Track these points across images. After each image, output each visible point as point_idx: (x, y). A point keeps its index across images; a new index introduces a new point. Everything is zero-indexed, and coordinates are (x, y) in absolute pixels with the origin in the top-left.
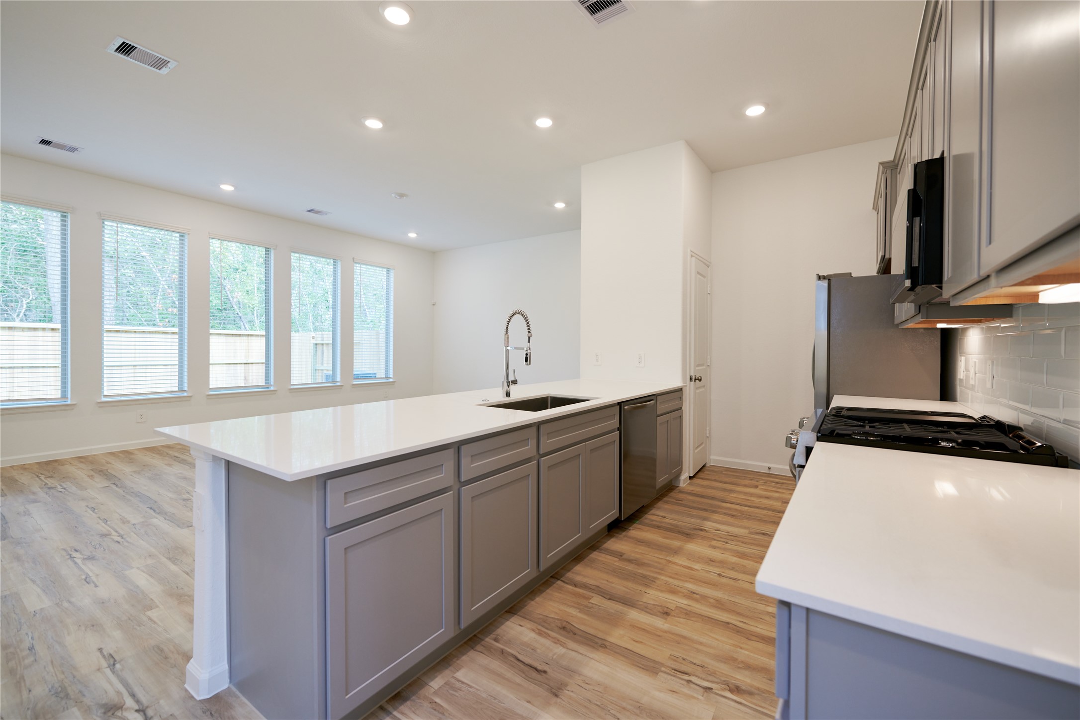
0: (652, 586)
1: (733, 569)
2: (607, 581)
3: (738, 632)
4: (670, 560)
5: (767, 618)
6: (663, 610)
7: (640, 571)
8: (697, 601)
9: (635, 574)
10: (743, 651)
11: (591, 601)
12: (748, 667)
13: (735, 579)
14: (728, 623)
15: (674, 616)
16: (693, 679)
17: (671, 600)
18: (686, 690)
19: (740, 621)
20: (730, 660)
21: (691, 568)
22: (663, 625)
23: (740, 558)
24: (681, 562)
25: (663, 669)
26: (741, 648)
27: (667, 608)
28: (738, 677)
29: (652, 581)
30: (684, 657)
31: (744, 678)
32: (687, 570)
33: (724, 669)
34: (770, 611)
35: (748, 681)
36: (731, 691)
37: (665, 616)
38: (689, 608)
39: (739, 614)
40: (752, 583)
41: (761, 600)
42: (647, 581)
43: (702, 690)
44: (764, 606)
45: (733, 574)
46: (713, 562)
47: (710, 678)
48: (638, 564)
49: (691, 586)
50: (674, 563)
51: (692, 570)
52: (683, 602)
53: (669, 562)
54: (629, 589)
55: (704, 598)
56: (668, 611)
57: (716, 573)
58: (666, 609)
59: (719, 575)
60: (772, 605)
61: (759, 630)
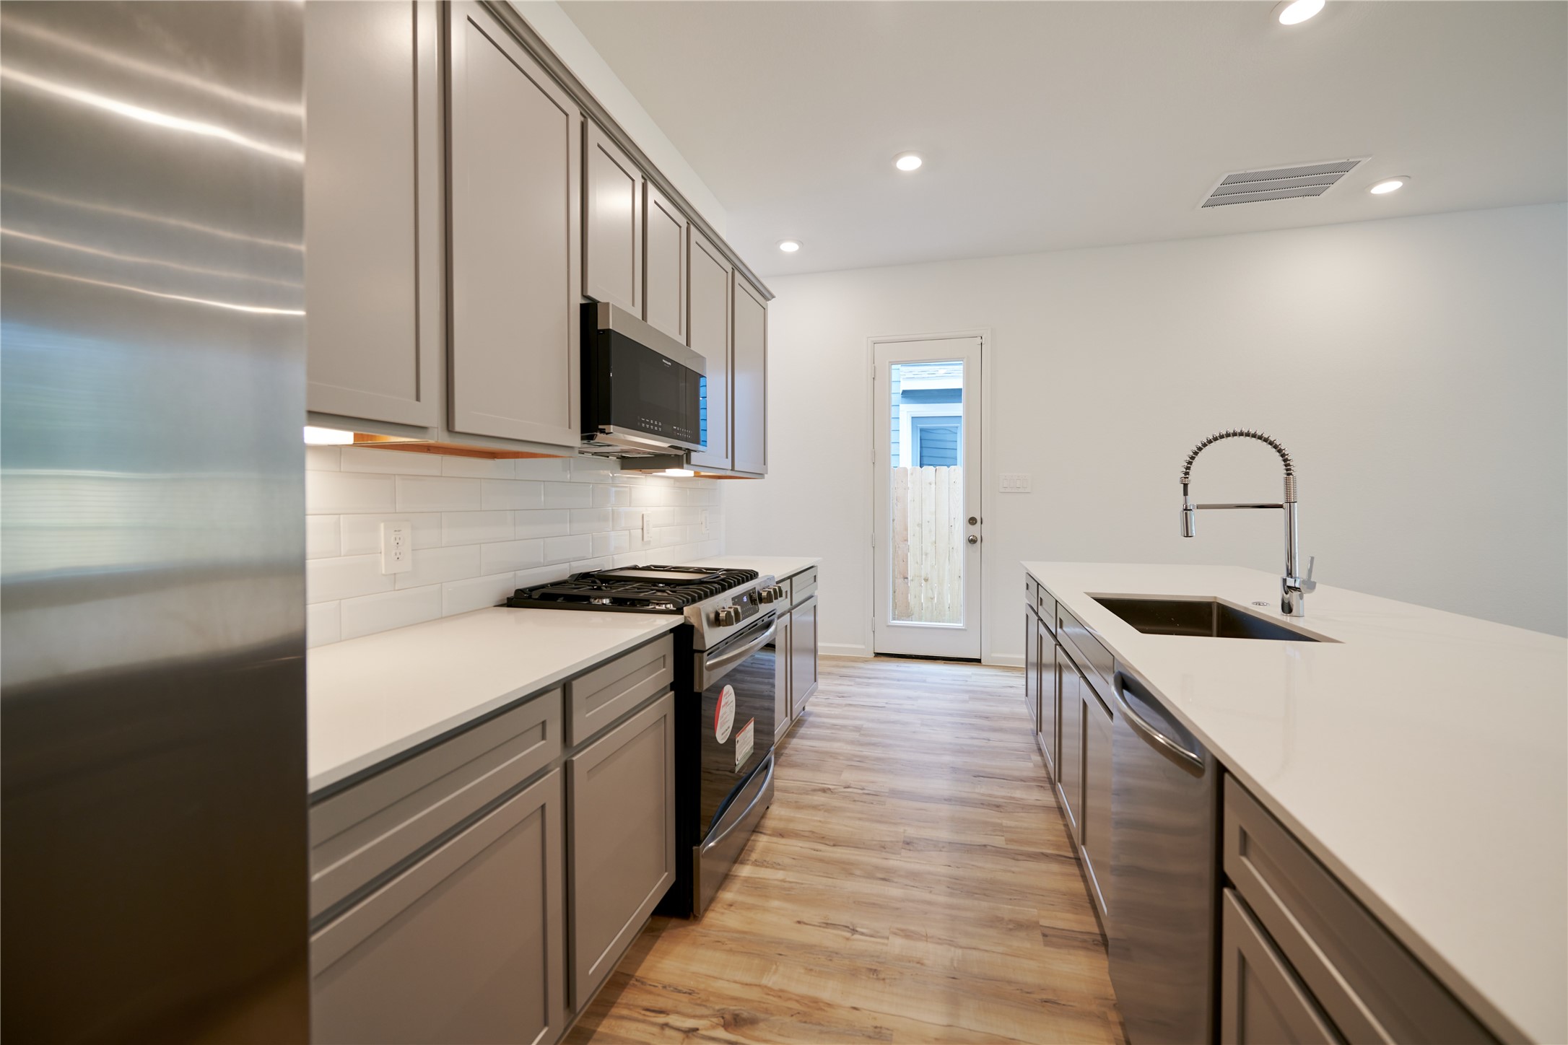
0: (948, 879)
1: (831, 954)
2: (1013, 872)
3: (823, 838)
4: (953, 949)
5: (787, 861)
6: (913, 846)
7: (984, 904)
8: (877, 868)
9: (985, 895)
10: (819, 819)
11: (1003, 838)
12: (815, 808)
13: (827, 925)
14: (834, 845)
15: (897, 842)
16: (861, 792)
17: (910, 862)
18: (863, 784)
19: (820, 851)
20: (829, 810)
21: (907, 935)
22: (905, 830)
23: (815, 1001)
24: (931, 947)
25: (887, 794)
26: (820, 821)
27: (910, 850)
28: (823, 799)
29: (953, 889)
30: (872, 805)
31: (819, 799)
32: (912, 928)
33: (836, 803)
34: (781, 872)
35: (815, 798)
36: (829, 789)
37: (908, 840)
38: (884, 855)
39: (821, 860)
40: (799, 922)
41: (790, 889)
42: (958, 886)
43: (852, 786)
44: (788, 879)
45: (831, 939)
46: (871, 970)
47: (846, 794)
48: (1001, 920)
49: (894, 891)
50: (940, 941)
51: (902, 930)
52: (893, 862)
53: (951, 943)
54: (973, 865)
55: (872, 874)
56: (907, 847)
57: (862, 934)
58: (912, 848)
59: (854, 931)
60: (776, 883)
61: (800, 845)
